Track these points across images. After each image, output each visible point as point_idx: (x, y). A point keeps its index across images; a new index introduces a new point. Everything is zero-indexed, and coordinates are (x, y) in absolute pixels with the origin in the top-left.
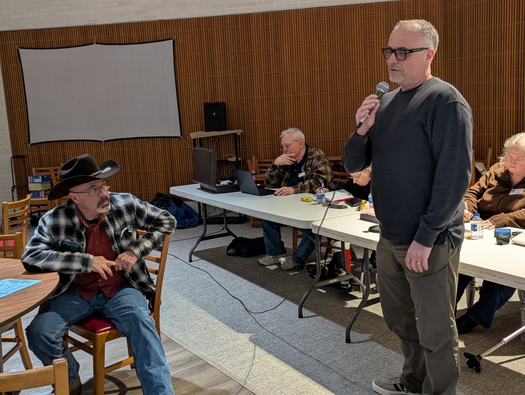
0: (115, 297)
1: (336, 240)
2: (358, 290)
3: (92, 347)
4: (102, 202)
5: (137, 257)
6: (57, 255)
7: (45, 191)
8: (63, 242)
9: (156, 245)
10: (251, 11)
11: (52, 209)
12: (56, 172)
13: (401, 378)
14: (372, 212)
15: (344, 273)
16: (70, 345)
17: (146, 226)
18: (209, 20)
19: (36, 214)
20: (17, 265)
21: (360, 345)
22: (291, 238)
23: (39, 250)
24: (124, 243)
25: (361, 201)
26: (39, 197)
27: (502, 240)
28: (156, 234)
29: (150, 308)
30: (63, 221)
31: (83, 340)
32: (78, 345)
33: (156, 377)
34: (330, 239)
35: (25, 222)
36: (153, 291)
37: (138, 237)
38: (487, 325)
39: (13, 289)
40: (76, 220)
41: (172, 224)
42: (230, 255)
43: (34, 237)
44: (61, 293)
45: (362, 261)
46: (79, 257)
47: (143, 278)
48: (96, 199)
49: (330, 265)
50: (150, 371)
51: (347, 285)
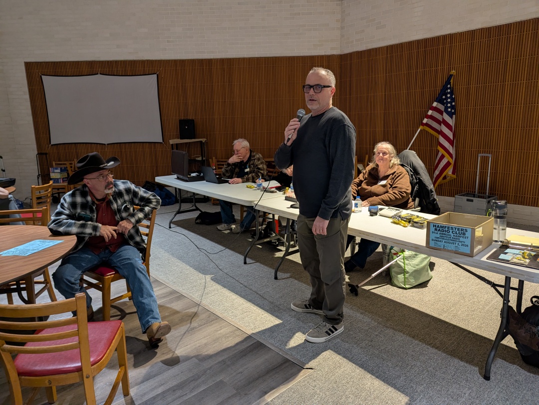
0: (118, 252)
1: (269, 214)
2: (283, 246)
3: (101, 286)
4: (108, 185)
5: (133, 224)
6: (75, 223)
7: (63, 179)
8: (79, 214)
9: (146, 216)
10: (212, 57)
11: (71, 190)
12: (71, 165)
13: (309, 301)
14: (293, 195)
15: (274, 235)
16: (85, 285)
17: (140, 203)
18: (183, 62)
19: (57, 195)
20: (45, 230)
21: (283, 280)
22: (240, 213)
23: (61, 220)
24: (124, 215)
25: (285, 188)
26: (59, 183)
27: (373, 214)
28: (147, 209)
29: (142, 259)
30: (79, 199)
31: (94, 281)
32: (91, 285)
33: (147, 305)
34: (265, 213)
35: (48, 201)
36: (145, 247)
37: (134, 210)
38: (362, 266)
39: (42, 247)
40: (89, 198)
41: (158, 202)
42: (197, 223)
43: (57, 210)
44: (78, 250)
45: (285, 227)
46: (91, 224)
47: (138, 239)
48: (104, 184)
49: (265, 230)
50: (143, 301)
51: (276, 243)
